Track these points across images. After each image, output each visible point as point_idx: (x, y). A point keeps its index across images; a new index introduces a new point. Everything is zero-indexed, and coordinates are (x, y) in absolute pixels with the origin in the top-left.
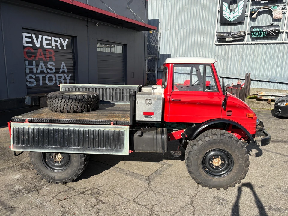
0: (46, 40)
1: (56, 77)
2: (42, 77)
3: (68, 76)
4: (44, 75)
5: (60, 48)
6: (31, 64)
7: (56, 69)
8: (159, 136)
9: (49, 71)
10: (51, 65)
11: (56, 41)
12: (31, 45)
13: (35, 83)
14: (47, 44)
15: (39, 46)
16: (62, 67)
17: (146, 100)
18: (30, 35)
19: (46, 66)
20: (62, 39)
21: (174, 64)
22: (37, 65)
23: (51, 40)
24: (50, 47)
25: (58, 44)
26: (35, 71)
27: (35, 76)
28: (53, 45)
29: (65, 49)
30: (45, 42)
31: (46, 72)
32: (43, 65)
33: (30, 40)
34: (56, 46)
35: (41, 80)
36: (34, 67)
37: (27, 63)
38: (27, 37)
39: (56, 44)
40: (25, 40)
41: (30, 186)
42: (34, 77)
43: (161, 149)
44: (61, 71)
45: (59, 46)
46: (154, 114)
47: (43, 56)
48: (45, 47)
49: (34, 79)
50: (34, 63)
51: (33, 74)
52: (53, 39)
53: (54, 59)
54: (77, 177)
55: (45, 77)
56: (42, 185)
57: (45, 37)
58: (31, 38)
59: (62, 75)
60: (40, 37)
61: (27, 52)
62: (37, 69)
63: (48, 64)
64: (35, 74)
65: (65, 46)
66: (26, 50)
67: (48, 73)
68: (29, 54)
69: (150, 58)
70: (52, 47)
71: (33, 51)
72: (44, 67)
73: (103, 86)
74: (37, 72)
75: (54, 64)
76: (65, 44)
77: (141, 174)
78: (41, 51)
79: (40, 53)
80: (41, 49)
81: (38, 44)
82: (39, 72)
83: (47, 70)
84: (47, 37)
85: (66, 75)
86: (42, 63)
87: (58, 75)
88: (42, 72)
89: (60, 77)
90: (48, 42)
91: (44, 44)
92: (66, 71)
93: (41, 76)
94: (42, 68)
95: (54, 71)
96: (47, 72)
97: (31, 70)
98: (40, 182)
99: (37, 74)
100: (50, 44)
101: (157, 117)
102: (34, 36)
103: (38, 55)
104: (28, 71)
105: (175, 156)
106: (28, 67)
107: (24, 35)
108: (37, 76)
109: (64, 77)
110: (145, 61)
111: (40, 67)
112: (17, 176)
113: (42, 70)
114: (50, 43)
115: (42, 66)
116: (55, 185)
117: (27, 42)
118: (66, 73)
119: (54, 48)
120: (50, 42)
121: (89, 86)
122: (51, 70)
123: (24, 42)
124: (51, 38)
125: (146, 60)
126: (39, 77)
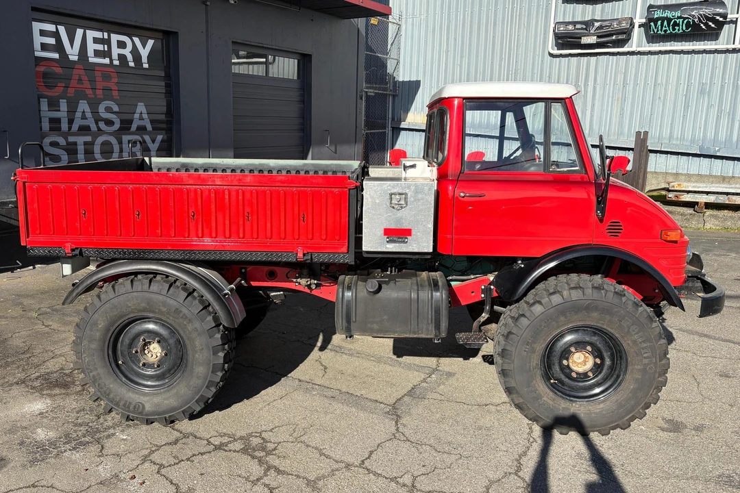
0: (96, 40)
1: (120, 143)
2: (85, 143)
3: (153, 141)
4: (89, 139)
5: (132, 64)
6: (54, 105)
7: (122, 122)
8: (425, 294)
9: (102, 125)
10: (108, 110)
11: (122, 45)
12: (56, 56)
13: (65, 158)
14: (98, 53)
15: (76, 58)
16: (137, 116)
17: (391, 194)
18: (51, 27)
19: (95, 112)
20: (136, 40)
21: (464, 98)
22: (72, 111)
23: (107, 42)
24: (107, 61)
25: (127, 52)
26: (64, 126)
27: (66, 139)
28: (115, 56)
29: (146, 66)
30: (91, 47)
31: (94, 127)
32: (88, 109)
33: (52, 41)
34: (122, 58)
35: (81, 148)
36: (63, 113)
37: (44, 105)
38: (43, 33)
39: (122, 51)
40: (38, 40)
41: (75, 431)
42: (62, 142)
43: (432, 327)
44: (134, 127)
45: (130, 57)
46: (413, 232)
47: (87, 84)
49: (62, 148)
50: (63, 105)
51: (59, 135)
52: (115, 38)
53: (115, 93)
54: (203, 406)
55: (92, 143)
56: (109, 428)
57: (91, 34)
58: (56, 35)
59: (138, 138)
60: (79, 32)
61: (45, 75)
62: (71, 122)
63: (101, 109)
64: (65, 135)
65: (145, 59)
66: (42, 69)
67: (100, 132)
68: (50, 80)
69: (371, 92)
70: (111, 60)
71: (58, 70)
72: (89, 115)
73: (260, 165)
74: (70, 128)
75: (116, 108)
76: (145, 53)
77: (373, 398)
78: (82, 72)
79: (80, 77)
80: (81, 67)
81: (73, 53)
82: (75, 127)
83: (97, 123)
84: (98, 35)
85: (147, 138)
86: (83, 106)
87: (125, 138)
88: (84, 129)
90: (100, 47)
91: (90, 53)
92: (149, 127)
93: (81, 140)
94: (84, 117)
95: (117, 126)
96: (98, 128)
97: (55, 122)
98: (101, 420)
99: (70, 133)
100: (107, 54)
101: (422, 242)
102: (62, 29)
103: (74, 83)
104: (46, 126)
105: (468, 347)
106: (47, 114)
107: (37, 26)
108: (71, 139)
109: (144, 141)
110: (359, 101)
111: (78, 115)
112: (38, 405)
113: (84, 123)
114: (106, 49)
115: (84, 112)
116: (145, 427)
117: (45, 47)
118: (149, 133)
119: (116, 63)
120: (106, 46)
121: (224, 165)
122: (109, 123)
123: (37, 46)
124: (109, 36)
125: (361, 98)
126: (75, 144)
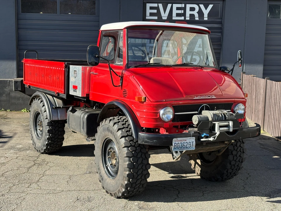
0: (178, 9)
5: (197, 19)
11: (192, 9)
15: (166, 18)
17: (74, 71)
18: (155, 5)
23: (184, 9)
25: (195, 13)
28: (187, 15)
29: (206, 19)
30: (175, 12)
34: (192, 16)
39: (192, 13)
40: (149, 11)
45: (197, 15)
46: (78, 88)
52: (188, 6)
57: (175, 6)
58: (157, 8)
60: (169, 5)
65: (206, 16)
70: (185, 18)
76: (206, 12)
81: (165, 16)
84: (180, 6)
101: (79, 92)
102: (161, 6)
114: (183, 12)
119: (188, 18)
123: (148, 14)
124: (185, 6)
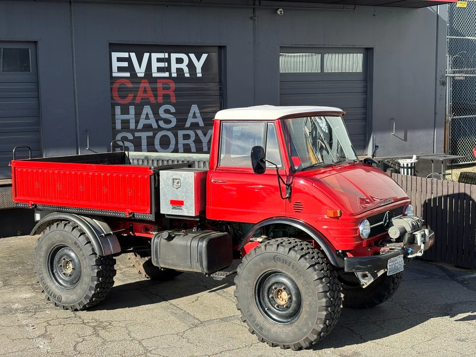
0: (159, 60)
1: (176, 136)
2: (148, 137)
3: (205, 135)
4: (151, 134)
5: (187, 75)
6: (125, 111)
7: (178, 121)
9: (161, 123)
10: (167, 111)
11: (179, 61)
12: (128, 75)
13: (132, 149)
14: (160, 70)
15: (142, 75)
16: (191, 115)
18: (126, 55)
19: (156, 113)
20: (192, 56)
22: (138, 114)
23: (168, 60)
24: (167, 74)
25: (184, 66)
26: (132, 126)
27: (133, 135)
28: (174, 70)
29: (199, 75)
30: (155, 65)
31: (155, 126)
32: (150, 112)
33: (126, 64)
34: (179, 71)
35: (144, 142)
36: (131, 116)
37: (118, 110)
38: (120, 60)
39: (179, 66)
40: (115, 64)
42: (130, 137)
44: (188, 125)
45: (186, 70)
46: (184, 203)
47: (150, 93)
48: (154, 75)
49: (130, 141)
50: (132, 109)
51: (128, 132)
52: (174, 56)
53: (173, 100)
55: (153, 137)
57: (155, 56)
58: (129, 60)
59: (191, 133)
60: (146, 55)
61: (120, 89)
62: (137, 122)
63: (161, 111)
64: (132, 132)
65: (199, 70)
66: (117, 85)
67: (160, 129)
68: (123, 92)
70: (170, 74)
71: (130, 85)
72: (151, 116)
74: (136, 126)
75: (173, 110)
76: (199, 65)
78: (147, 85)
79: (145, 88)
80: (147, 81)
81: (140, 71)
82: (140, 126)
83: (157, 122)
84: (161, 55)
85: (199, 132)
86: (147, 110)
87: (181, 133)
88: (147, 128)
89: (186, 137)
90: (162, 65)
91: (154, 69)
92: (201, 124)
93: (144, 135)
94: (147, 118)
95: (174, 123)
96: (158, 125)
97: (126, 123)
99: (136, 130)
100: (168, 69)
101: (189, 210)
102: (133, 56)
103: (140, 94)
104: (119, 126)
106: (119, 117)
107: (115, 55)
108: (137, 134)
109: (197, 135)
110: (439, 87)
111: (143, 116)
113: (147, 122)
114: (166, 66)
115: (147, 114)
117: (120, 69)
118: (200, 128)
119: (174, 75)
120: (166, 63)
122: (167, 121)
123: (115, 69)
124: (169, 56)
125: (444, 84)
126: (140, 138)
